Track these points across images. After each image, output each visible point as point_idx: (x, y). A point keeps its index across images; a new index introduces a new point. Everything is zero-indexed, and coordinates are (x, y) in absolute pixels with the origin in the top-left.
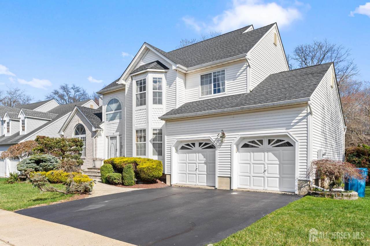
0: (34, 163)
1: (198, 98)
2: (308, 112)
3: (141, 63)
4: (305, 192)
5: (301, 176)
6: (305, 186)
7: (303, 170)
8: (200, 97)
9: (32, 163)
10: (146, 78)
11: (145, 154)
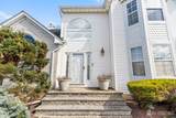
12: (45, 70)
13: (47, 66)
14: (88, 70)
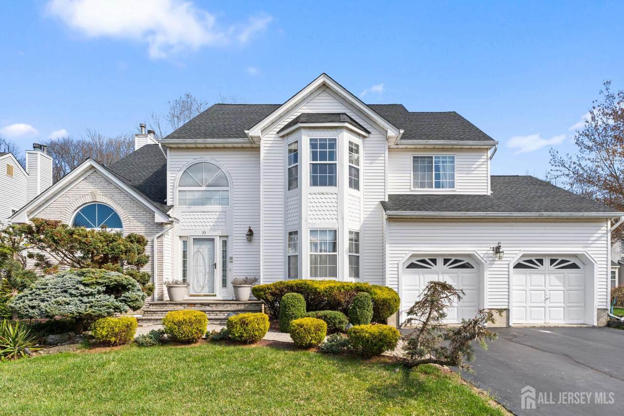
0: (105, 292)
1: (409, 190)
2: (608, 229)
3: (303, 108)
4: (604, 324)
5: (600, 304)
6: (604, 316)
7: (602, 297)
8: (412, 189)
9: (99, 292)
10: (337, 138)
11: (335, 275)
12: (146, 269)
13: (149, 264)
14: (224, 270)
